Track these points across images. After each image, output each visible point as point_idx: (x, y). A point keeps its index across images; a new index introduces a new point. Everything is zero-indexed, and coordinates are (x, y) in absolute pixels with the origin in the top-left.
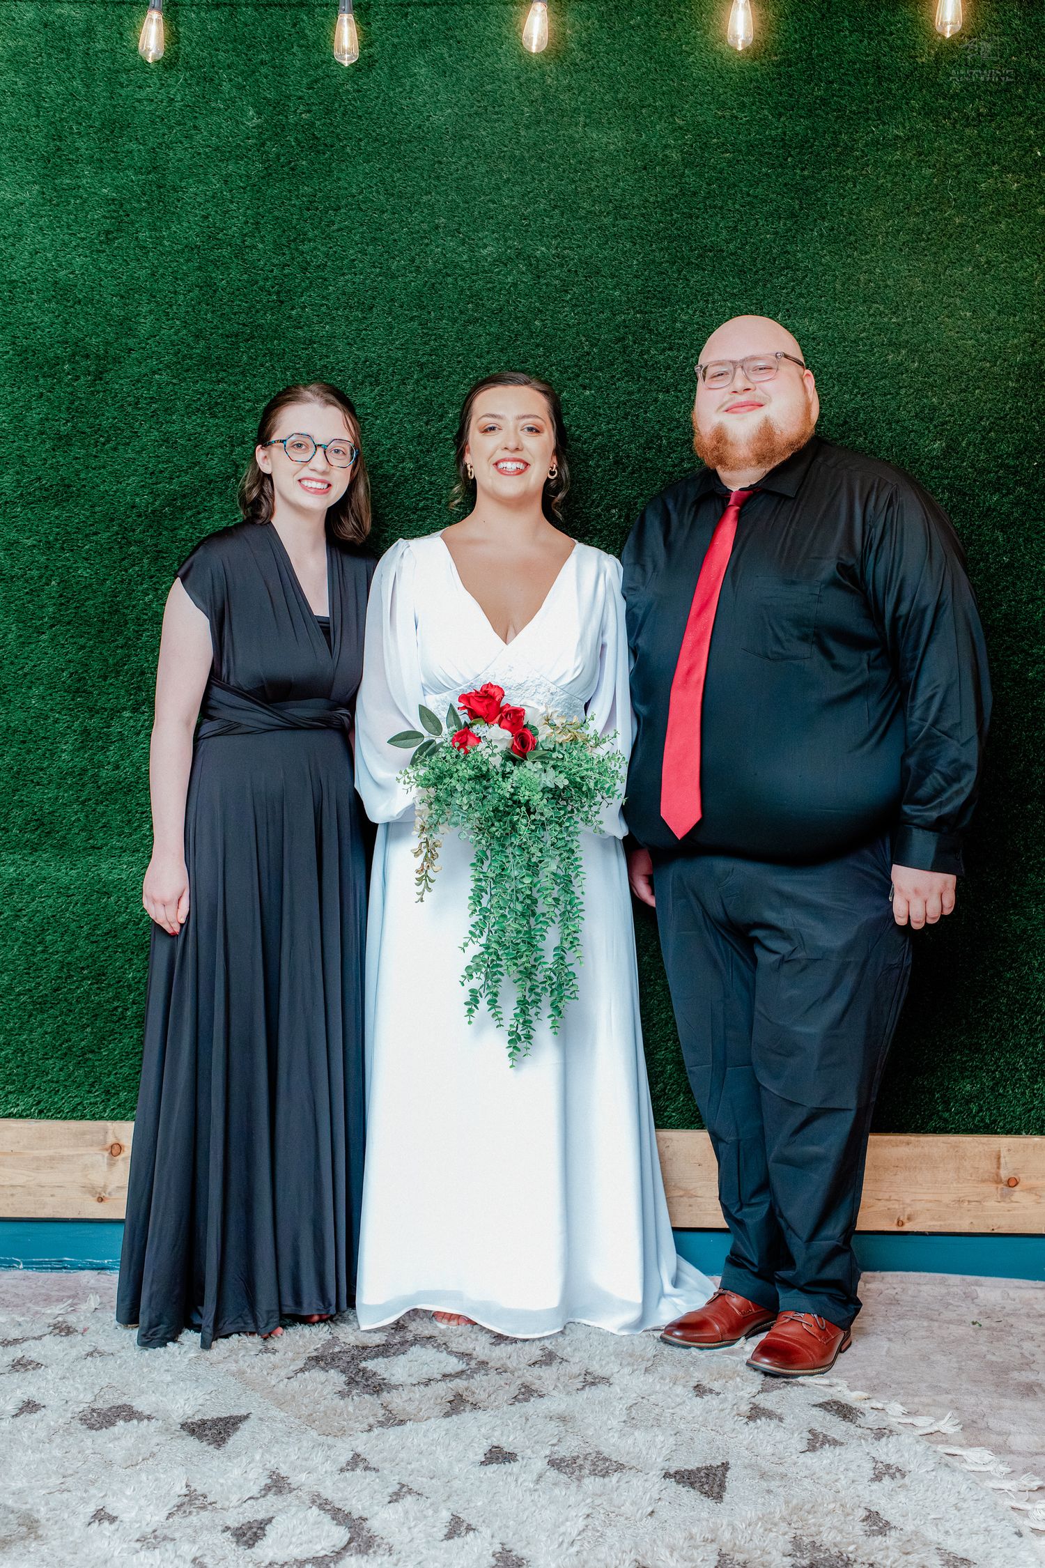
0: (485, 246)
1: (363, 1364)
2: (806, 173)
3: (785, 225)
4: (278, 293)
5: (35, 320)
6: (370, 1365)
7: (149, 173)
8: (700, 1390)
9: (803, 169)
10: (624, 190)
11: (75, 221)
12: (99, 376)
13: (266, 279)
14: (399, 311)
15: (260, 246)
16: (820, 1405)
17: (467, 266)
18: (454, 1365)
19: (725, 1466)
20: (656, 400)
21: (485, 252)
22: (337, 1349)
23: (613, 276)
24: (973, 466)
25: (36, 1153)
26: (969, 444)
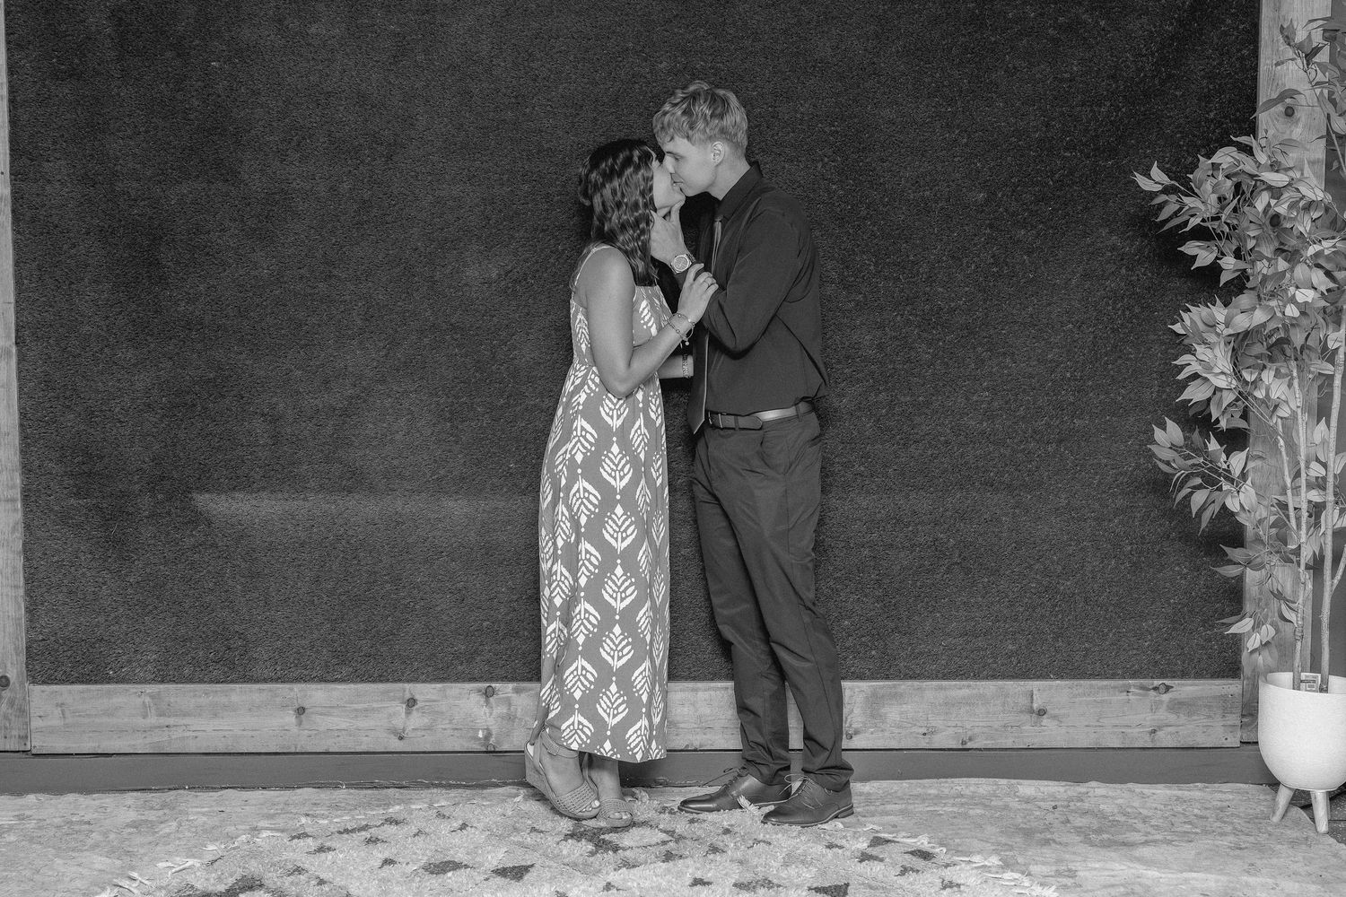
0: (661, 63)
1: (602, 837)
2: (886, 7)
3: (872, 44)
4: (516, 97)
5: (344, 119)
6: (607, 837)
7: (423, 14)
8: (830, 846)
9: (884, 5)
10: (759, 21)
11: (373, 49)
12: (390, 158)
13: (507, 88)
14: (601, 109)
15: (503, 64)
16: (912, 853)
17: (649, 76)
18: (664, 836)
19: (847, 885)
20: (784, 168)
21: (662, 66)
22: (583, 829)
23: (752, 82)
24: (1006, 210)
25: (356, 706)
26: (1003, 196)
